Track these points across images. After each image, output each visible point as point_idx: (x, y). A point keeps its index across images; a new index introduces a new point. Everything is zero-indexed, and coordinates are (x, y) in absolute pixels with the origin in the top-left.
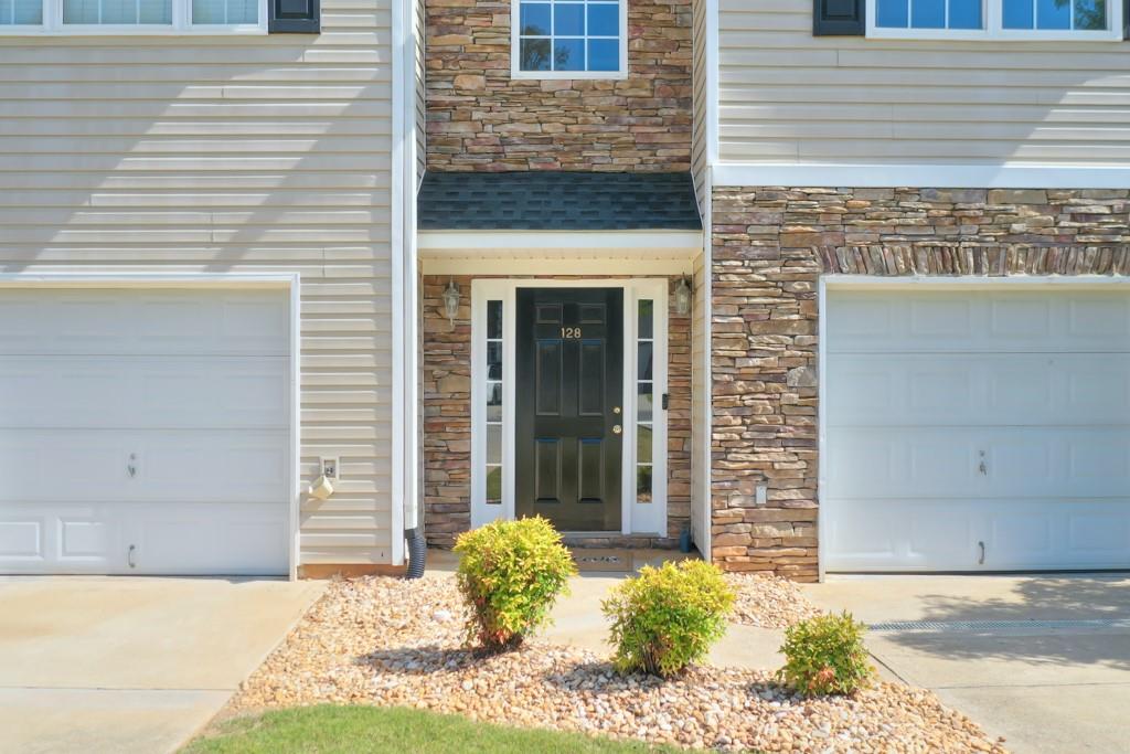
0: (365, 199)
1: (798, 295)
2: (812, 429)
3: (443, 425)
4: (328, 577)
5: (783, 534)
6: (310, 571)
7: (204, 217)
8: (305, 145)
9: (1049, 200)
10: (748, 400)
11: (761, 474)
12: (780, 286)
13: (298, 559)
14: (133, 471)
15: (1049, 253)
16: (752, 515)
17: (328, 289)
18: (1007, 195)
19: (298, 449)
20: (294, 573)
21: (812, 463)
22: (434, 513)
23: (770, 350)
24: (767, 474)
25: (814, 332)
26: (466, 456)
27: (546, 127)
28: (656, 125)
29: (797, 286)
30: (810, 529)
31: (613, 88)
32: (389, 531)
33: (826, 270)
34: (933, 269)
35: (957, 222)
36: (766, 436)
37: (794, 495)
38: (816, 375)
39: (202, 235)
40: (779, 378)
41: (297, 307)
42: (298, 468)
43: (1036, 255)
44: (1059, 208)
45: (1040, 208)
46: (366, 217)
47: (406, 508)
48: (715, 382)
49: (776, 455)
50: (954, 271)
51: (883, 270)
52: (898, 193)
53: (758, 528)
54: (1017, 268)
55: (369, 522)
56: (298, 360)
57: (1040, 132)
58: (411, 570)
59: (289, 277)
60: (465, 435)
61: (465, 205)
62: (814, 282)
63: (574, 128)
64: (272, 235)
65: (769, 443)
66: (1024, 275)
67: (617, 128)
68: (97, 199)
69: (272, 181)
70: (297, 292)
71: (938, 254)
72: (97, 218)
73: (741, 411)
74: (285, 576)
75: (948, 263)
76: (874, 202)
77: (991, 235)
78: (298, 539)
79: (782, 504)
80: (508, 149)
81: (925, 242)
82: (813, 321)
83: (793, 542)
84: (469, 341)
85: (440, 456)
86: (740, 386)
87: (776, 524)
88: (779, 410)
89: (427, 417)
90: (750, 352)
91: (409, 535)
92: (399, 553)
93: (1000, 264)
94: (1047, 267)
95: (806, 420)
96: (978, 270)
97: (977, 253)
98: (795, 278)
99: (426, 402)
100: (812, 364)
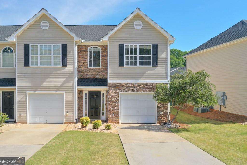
0: (72, 84)
1: (117, 94)
2: (119, 108)
3: (80, 107)
4: (68, 124)
5: (115, 119)
6: (66, 123)
7: (55, 86)
8: (65, 78)
9: (144, 84)
10: (112, 105)
11: (113, 113)
12: (115, 93)
13: (64, 122)
14: (47, 112)
15: (144, 89)
16: (112, 117)
17: (68, 93)
18: (139, 83)
19: (64, 110)
20: (64, 123)
21: (119, 112)
22: (79, 117)
23: (114, 100)
24: (114, 113)
25: (119, 98)
26: (83, 111)
27: (92, 73)
28: (104, 73)
29: (117, 93)
30: (118, 119)
31: (99, 69)
32: (74, 119)
33: (120, 91)
34: (131, 91)
35: (134, 86)
36: (114, 109)
37: (117, 115)
38: (119, 102)
39: (54, 88)
40: (115, 103)
41: (64, 95)
42: (64, 112)
43: (143, 90)
44: (145, 85)
45: (143, 85)
46: (71, 86)
47: (76, 116)
48: (108, 103)
49: (115, 111)
50: (134, 92)
51: (126, 91)
52: (128, 83)
53: (113, 119)
54: (141, 91)
55: (72, 118)
56: (64, 101)
57: (144, 77)
58: (76, 123)
59: (64, 92)
60: (82, 108)
61: (82, 83)
62: (119, 93)
63: (95, 73)
64: (62, 88)
65: (114, 110)
66: (141, 92)
67: (100, 73)
68: (44, 84)
69: (62, 82)
70: (64, 94)
71: (132, 90)
72: (44, 86)
73: (111, 106)
74: (63, 124)
75: (133, 91)
76: (125, 84)
77: (138, 88)
78: (64, 120)
79: (115, 116)
80: (87, 76)
81: (131, 88)
82: (119, 97)
83: (117, 120)
84: (83, 98)
85: (80, 111)
86: (111, 104)
87: (115, 118)
88: (115, 106)
89: (78, 106)
90: (112, 100)
91: (76, 119)
92: (75, 121)
93: (139, 91)
94: (144, 91)
95: (118, 107)
96: (136, 91)
97: (136, 90)
98: (117, 92)
99: (78, 105)
100: (119, 101)
